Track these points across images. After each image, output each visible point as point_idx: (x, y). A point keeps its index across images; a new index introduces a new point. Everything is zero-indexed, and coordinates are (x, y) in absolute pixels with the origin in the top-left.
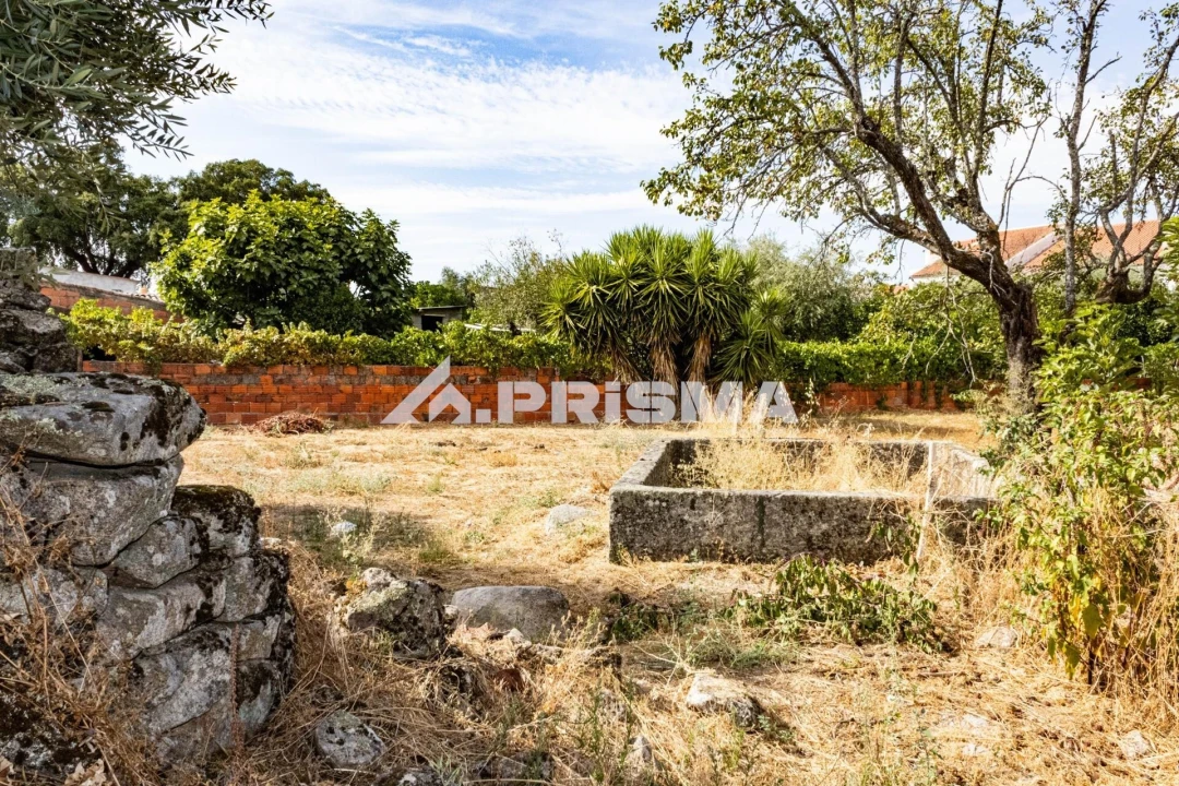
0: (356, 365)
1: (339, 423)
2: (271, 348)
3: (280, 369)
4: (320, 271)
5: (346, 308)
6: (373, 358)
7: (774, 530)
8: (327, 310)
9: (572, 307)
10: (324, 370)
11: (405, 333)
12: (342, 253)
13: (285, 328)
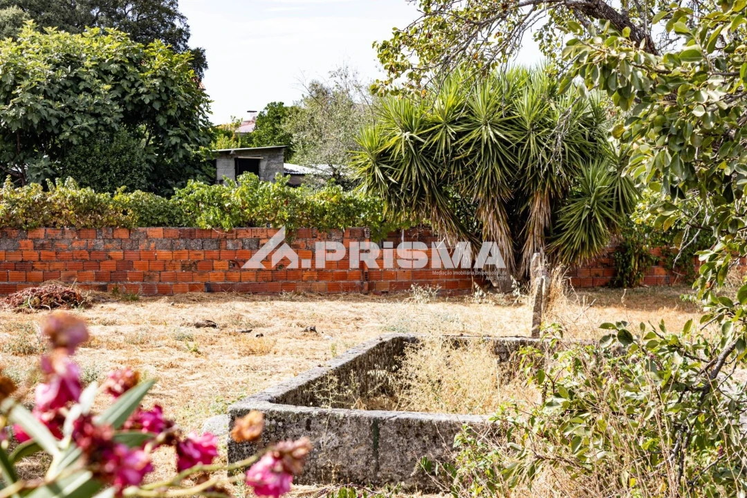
0: (127, 226)
1: (108, 294)
2: (33, 208)
3: (41, 232)
4: (97, 116)
5: (126, 157)
6: (148, 218)
7: (389, 454)
8: (103, 161)
9: (383, 157)
10: (91, 233)
11: (187, 189)
12: (124, 93)
13: (50, 184)
